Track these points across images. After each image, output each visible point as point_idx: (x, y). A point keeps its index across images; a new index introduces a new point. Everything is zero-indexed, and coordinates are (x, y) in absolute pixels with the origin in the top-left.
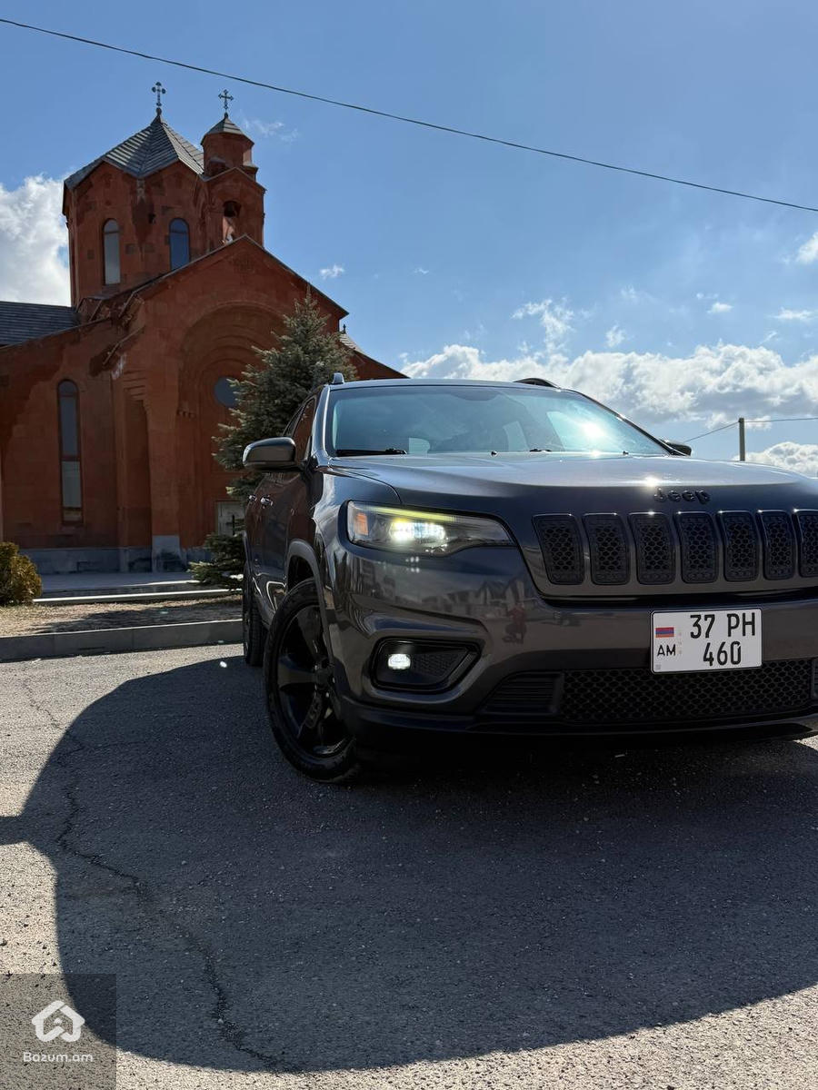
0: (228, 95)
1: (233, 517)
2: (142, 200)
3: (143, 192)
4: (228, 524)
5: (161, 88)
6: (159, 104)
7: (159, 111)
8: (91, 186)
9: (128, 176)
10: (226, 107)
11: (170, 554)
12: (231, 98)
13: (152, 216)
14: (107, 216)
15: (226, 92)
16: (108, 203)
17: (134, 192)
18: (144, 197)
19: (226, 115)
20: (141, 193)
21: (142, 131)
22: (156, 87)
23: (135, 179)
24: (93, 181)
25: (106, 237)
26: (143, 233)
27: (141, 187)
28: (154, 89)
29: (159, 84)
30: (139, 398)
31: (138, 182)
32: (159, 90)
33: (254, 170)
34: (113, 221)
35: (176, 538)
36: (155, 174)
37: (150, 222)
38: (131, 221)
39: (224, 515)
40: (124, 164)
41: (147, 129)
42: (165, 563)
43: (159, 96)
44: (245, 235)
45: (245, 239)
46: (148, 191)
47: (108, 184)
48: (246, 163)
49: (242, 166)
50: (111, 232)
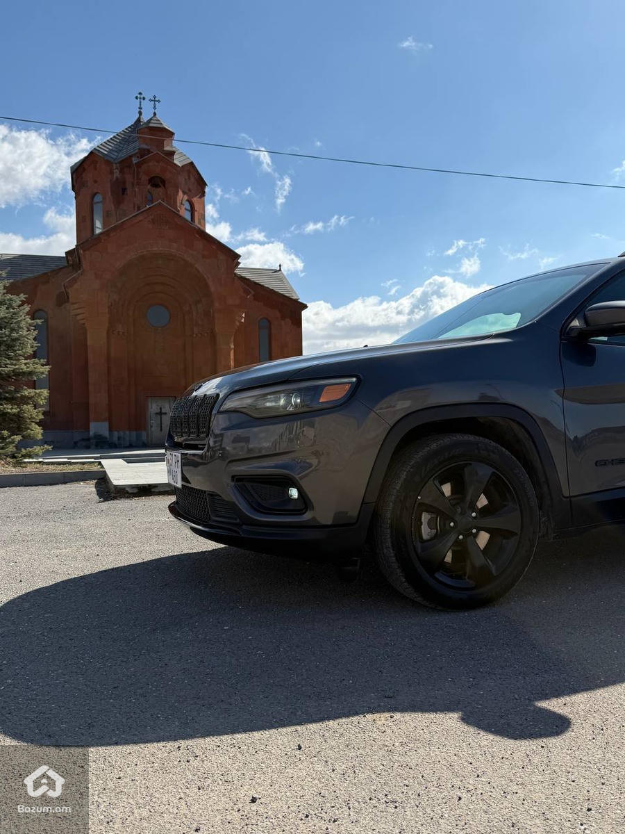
0: (157, 99)
1: (161, 409)
2: (117, 179)
3: (118, 172)
4: (157, 414)
5: (142, 96)
6: (140, 108)
7: (140, 113)
8: (84, 170)
9: (108, 163)
10: (155, 108)
11: (100, 435)
12: (159, 101)
13: (124, 190)
14: (96, 191)
15: (155, 97)
16: (95, 182)
17: (112, 173)
18: (119, 176)
19: (155, 114)
20: (117, 174)
21: (126, 129)
22: (139, 96)
23: (112, 163)
24: (86, 167)
25: (94, 206)
26: (118, 202)
27: (117, 168)
28: (137, 98)
29: (140, 94)
30: (82, 322)
31: (114, 165)
32: (140, 98)
33: (172, 153)
34: (98, 194)
35: (106, 424)
36: (126, 159)
37: (123, 194)
38: (110, 194)
39: (153, 407)
40: (106, 153)
41: (129, 127)
42: (97, 442)
43: (140, 102)
44: (160, 201)
45: (160, 204)
46: (121, 171)
47: (96, 169)
48: (167, 148)
49: (164, 150)
50: (98, 203)
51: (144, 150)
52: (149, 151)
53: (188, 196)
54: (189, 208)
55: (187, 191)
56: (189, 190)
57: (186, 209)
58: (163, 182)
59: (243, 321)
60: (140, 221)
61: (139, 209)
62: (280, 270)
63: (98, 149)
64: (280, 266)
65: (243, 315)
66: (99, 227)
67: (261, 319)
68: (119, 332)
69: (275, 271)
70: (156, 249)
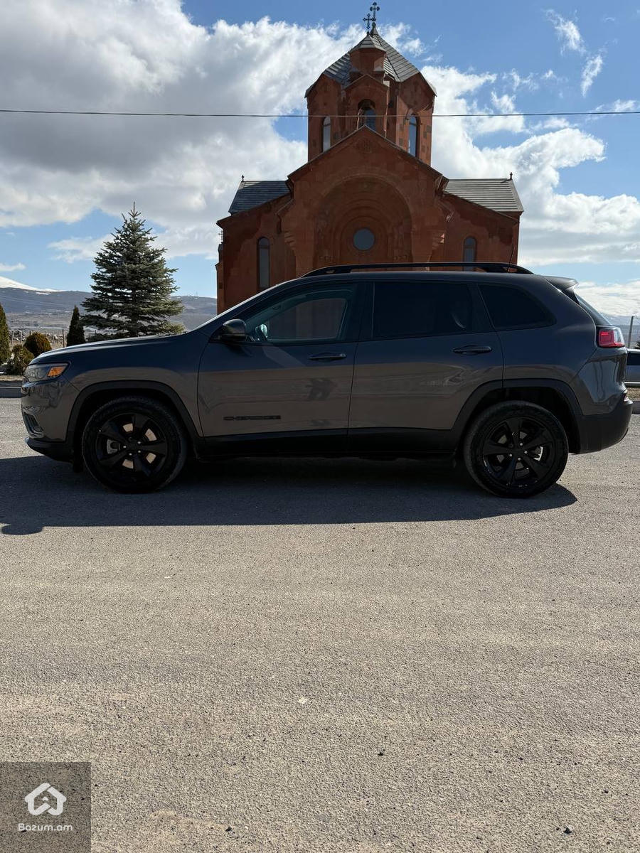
2: (343, 100)
8: (316, 93)
9: (336, 84)
14: (325, 113)
16: (325, 104)
17: (339, 94)
20: (343, 95)
24: (318, 90)
25: (324, 128)
30: (294, 249)
34: (327, 117)
38: (337, 115)
40: (335, 73)
44: (365, 125)
45: (365, 128)
47: (326, 91)
48: (377, 69)
49: (373, 72)
50: (326, 126)
51: (354, 73)
52: (359, 75)
53: (413, 110)
54: (415, 122)
55: (412, 104)
56: (416, 103)
57: (410, 123)
58: (373, 104)
59: (442, 241)
60: (346, 147)
61: (347, 134)
62: (511, 179)
63: (329, 70)
64: (511, 174)
65: (443, 236)
66: (327, 145)
67: (467, 238)
68: (325, 257)
69: (506, 180)
70: (358, 174)
